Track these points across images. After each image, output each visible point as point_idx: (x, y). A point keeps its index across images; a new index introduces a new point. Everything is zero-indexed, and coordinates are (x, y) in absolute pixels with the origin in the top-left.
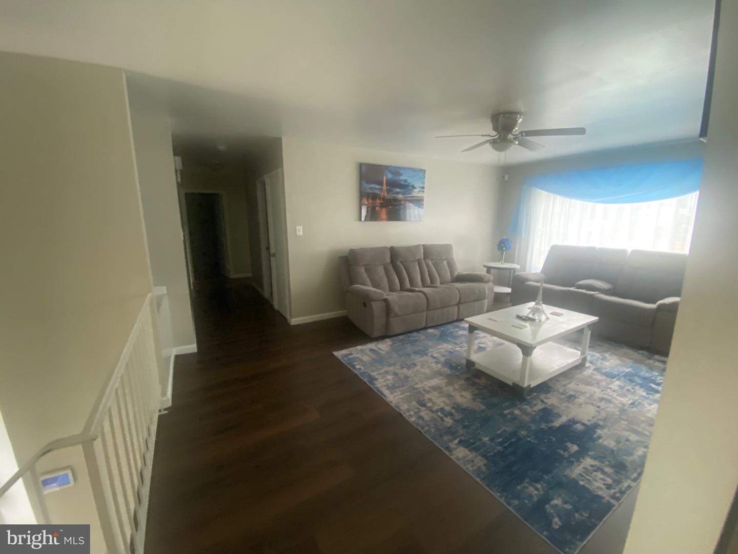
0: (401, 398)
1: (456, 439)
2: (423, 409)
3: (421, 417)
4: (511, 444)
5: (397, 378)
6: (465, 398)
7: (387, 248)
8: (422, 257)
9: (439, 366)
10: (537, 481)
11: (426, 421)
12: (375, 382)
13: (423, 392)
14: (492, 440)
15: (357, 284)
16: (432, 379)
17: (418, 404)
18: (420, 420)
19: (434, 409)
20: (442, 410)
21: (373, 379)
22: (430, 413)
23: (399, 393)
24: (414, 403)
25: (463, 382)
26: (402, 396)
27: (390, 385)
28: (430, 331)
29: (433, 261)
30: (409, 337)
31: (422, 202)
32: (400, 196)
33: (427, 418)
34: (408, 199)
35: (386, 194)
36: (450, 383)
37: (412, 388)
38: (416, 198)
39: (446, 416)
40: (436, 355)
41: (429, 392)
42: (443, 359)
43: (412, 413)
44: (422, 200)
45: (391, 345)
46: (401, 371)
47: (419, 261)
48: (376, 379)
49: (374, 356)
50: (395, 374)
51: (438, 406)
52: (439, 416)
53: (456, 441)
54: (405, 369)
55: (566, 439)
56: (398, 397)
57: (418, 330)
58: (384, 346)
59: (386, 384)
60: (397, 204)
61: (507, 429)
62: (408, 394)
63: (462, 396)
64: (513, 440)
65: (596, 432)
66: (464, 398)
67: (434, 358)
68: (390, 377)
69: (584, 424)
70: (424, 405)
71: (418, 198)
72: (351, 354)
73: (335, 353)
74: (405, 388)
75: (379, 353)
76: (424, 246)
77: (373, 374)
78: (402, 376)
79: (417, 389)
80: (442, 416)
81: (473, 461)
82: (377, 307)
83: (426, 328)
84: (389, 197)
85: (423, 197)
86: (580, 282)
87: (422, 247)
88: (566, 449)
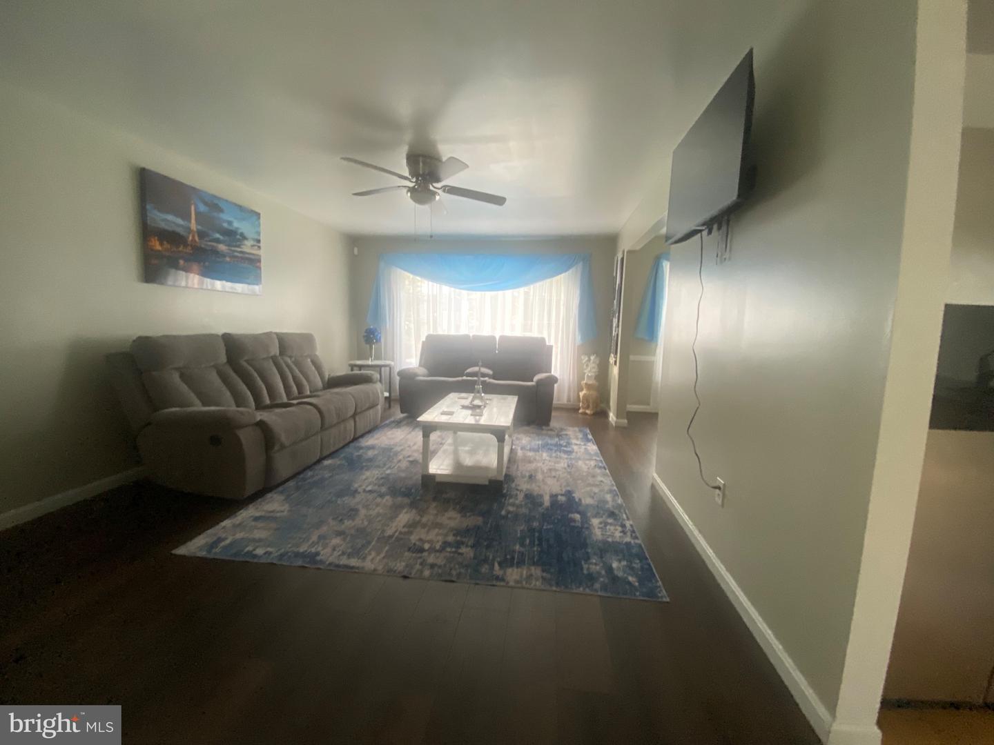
0: (384, 558)
1: (493, 565)
2: (425, 554)
3: (432, 566)
4: (540, 539)
5: (349, 537)
6: (455, 519)
7: (218, 336)
8: (278, 354)
9: (388, 497)
10: (589, 558)
11: (445, 565)
12: (318, 558)
13: (402, 536)
14: (522, 545)
15: (171, 407)
16: (397, 516)
17: (413, 552)
18: (436, 569)
19: (438, 547)
20: (446, 544)
21: (312, 557)
22: (438, 554)
23: (373, 554)
24: (406, 554)
25: (434, 504)
26: (382, 555)
27: (349, 550)
28: (327, 462)
29: (293, 359)
30: (304, 479)
31: (258, 264)
32: (222, 247)
33: (440, 561)
34: (236, 254)
35: (197, 239)
36: (422, 512)
37: (385, 540)
38: (247, 256)
39: (458, 547)
40: (369, 488)
41: (410, 533)
42: (384, 489)
43: (418, 567)
44: (259, 261)
45: (286, 499)
46: (343, 527)
47: (274, 359)
48: (317, 554)
49: (273, 525)
50: (340, 534)
51: (438, 541)
52: (450, 552)
53: (497, 566)
54: (346, 521)
55: (566, 513)
56: (378, 558)
57: (309, 467)
58: (275, 504)
59: (340, 552)
60: (218, 259)
61: (522, 528)
62: (387, 548)
63: (450, 518)
64: (537, 534)
65: (573, 497)
66: (453, 519)
67: (370, 491)
68: (336, 541)
69: (562, 495)
70: (422, 550)
71: (251, 256)
72: (220, 540)
73: (182, 551)
74: (373, 543)
75: (276, 518)
76: (277, 334)
77: (301, 550)
78: (353, 532)
79: (390, 537)
80: (454, 550)
81: (531, 575)
82: (247, 437)
83: (319, 461)
84: (203, 246)
85: (260, 256)
86: (469, 370)
87: (275, 336)
88: (574, 521)
